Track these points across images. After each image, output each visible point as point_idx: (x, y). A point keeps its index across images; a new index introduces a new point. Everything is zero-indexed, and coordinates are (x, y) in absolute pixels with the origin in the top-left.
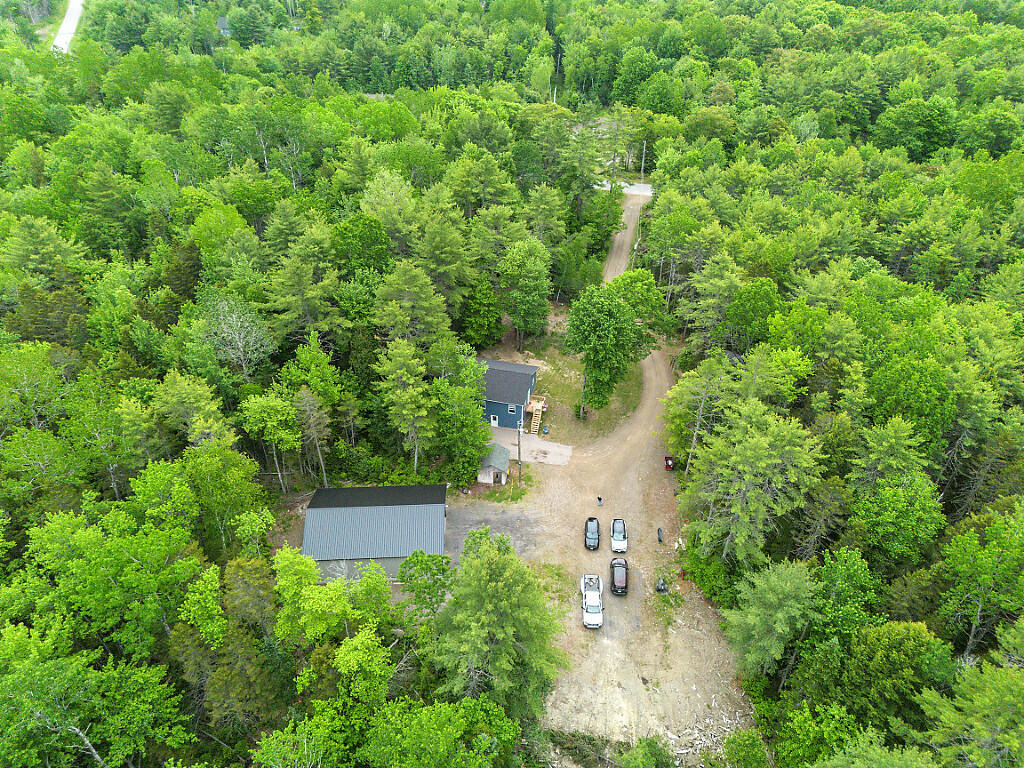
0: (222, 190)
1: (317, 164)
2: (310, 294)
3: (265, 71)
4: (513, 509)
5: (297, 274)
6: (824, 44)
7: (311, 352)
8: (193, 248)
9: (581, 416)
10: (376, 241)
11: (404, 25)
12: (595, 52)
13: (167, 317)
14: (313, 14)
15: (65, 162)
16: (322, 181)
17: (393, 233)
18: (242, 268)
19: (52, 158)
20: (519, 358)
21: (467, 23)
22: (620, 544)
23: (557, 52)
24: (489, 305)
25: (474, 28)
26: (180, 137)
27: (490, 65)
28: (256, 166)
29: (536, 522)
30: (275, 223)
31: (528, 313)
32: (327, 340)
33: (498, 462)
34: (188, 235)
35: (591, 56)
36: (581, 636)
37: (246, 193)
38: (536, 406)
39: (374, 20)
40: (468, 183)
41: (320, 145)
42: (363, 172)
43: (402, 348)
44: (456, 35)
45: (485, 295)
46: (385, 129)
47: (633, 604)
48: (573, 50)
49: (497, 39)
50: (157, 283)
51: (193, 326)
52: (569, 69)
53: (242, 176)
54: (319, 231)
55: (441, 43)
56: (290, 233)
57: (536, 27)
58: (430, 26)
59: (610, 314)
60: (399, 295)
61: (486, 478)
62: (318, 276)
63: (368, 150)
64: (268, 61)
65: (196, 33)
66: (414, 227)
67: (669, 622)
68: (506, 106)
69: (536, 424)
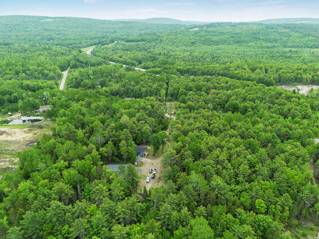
0: (98, 118)
1: (114, 113)
2: (111, 134)
3: (106, 93)
4: (140, 168)
5: (109, 131)
6: (222, 88)
7: (110, 143)
8: (93, 127)
9: (154, 155)
10: (122, 126)
11: (136, 83)
12: (174, 89)
13: (89, 138)
14: (118, 79)
15: (70, 113)
16: (115, 116)
17: (125, 125)
18: (101, 130)
19: (67, 112)
20: (146, 146)
21: (150, 82)
22: (155, 172)
23: (167, 89)
24: (140, 137)
25: (151, 83)
26: (90, 108)
27: (153, 91)
28: (104, 114)
29: (143, 170)
30: (106, 123)
31: (146, 138)
32: (112, 141)
33: (138, 161)
34: (91, 125)
35: (174, 90)
36: (146, 183)
37: (102, 119)
38: (146, 153)
39: (130, 82)
40: (139, 117)
41: (115, 110)
42: (122, 115)
43: (123, 142)
44: (147, 85)
45: (139, 135)
46: (127, 107)
47: (154, 180)
48: (170, 89)
49: (155, 86)
50: (86, 133)
51: (93, 138)
52: (169, 92)
53: (101, 116)
54: (113, 125)
55: (143, 87)
56: (109, 125)
57: (164, 83)
58: (142, 83)
59: (156, 138)
60: (124, 134)
61: (136, 164)
62: (112, 131)
63: (123, 111)
64: (107, 91)
65: (92, 84)
66: (128, 124)
67: (159, 182)
68: (150, 103)
69: (146, 156)
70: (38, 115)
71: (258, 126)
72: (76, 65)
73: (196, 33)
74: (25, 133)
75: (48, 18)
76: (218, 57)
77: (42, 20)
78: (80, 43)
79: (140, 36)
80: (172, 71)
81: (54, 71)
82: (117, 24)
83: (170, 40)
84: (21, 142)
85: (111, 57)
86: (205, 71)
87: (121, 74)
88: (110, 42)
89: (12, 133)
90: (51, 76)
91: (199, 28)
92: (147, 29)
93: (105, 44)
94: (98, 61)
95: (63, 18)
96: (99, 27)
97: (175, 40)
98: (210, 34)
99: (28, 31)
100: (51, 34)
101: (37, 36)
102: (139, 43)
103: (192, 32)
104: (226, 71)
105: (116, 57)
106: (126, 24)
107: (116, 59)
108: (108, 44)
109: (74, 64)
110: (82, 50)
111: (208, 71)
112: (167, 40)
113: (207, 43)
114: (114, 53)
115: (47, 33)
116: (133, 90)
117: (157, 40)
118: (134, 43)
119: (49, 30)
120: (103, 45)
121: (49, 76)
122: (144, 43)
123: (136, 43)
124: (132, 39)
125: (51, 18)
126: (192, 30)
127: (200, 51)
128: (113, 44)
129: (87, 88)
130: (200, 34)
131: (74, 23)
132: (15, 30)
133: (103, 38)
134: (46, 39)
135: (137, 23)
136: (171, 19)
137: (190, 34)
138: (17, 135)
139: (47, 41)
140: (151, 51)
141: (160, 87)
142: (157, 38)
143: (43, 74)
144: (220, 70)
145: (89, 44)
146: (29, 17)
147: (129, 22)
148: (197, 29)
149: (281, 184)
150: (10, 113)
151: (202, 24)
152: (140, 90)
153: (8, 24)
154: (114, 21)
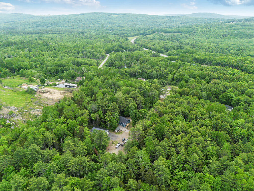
3: (126, 72)
4: (117, 135)
6: (227, 79)
7: (100, 111)
8: (96, 97)
10: (114, 100)
11: (152, 66)
12: (181, 75)
14: (141, 62)
17: (117, 99)
22: (126, 141)
23: (175, 74)
24: (127, 111)
27: (163, 75)
29: (119, 137)
33: (118, 129)
36: (115, 148)
38: (128, 124)
39: (147, 65)
40: (133, 95)
43: (109, 112)
44: (160, 69)
45: (127, 109)
46: (129, 85)
47: (123, 147)
48: (177, 74)
52: (175, 77)
54: (108, 97)
58: (156, 67)
59: (135, 113)
61: (116, 131)
65: (120, 65)
68: (150, 84)
69: (127, 127)
70: (74, 83)
71: (238, 121)
72: (118, 50)
73: (231, 27)
74: (60, 94)
75: (114, 14)
76: (243, 50)
77: (110, 15)
78: (130, 33)
79: (178, 28)
80: (187, 60)
81: (101, 53)
82: (163, 19)
83: (203, 32)
84: (55, 100)
85: (146, 45)
86: (220, 62)
87: (145, 59)
88: (152, 33)
89: (53, 93)
90: (98, 57)
91: (237, 22)
92: (188, 22)
93: (148, 35)
94: (134, 47)
95: (124, 14)
96: (148, 21)
97: (208, 33)
98: (245, 27)
99: (99, 24)
100: (113, 26)
101: (104, 27)
102: (174, 34)
103: (228, 25)
104: (240, 63)
105: (150, 45)
106: (171, 18)
107: (150, 47)
108: (150, 34)
109: (117, 49)
110: (128, 38)
111: (222, 62)
112: (201, 32)
113: (239, 36)
114: (150, 41)
115: (111, 25)
116: (147, 72)
117: (192, 32)
118: (170, 34)
119: (113, 23)
120: (146, 35)
121: (96, 56)
122: (179, 34)
123: (172, 34)
124: (171, 31)
125: (116, 14)
126: (228, 23)
127: (228, 43)
128: (154, 34)
129: (116, 67)
130: (235, 27)
131: (131, 18)
132: (92, 23)
133: (148, 29)
134: (108, 29)
135: (180, 17)
136: (213, 13)
137: (224, 27)
138: (55, 94)
139: (109, 31)
140: (181, 41)
141: (170, 72)
142: (192, 30)
143: (93, 55)
144: (234, 62)
145: (136, 34)
146: (102, 13)
147: (173, 17)
148: (235, 22)
149: (225, 183)
150: (59, 79)
151: (241, 18)
152: (152, 73)
153: (88, 18)
154: (161, 16)
